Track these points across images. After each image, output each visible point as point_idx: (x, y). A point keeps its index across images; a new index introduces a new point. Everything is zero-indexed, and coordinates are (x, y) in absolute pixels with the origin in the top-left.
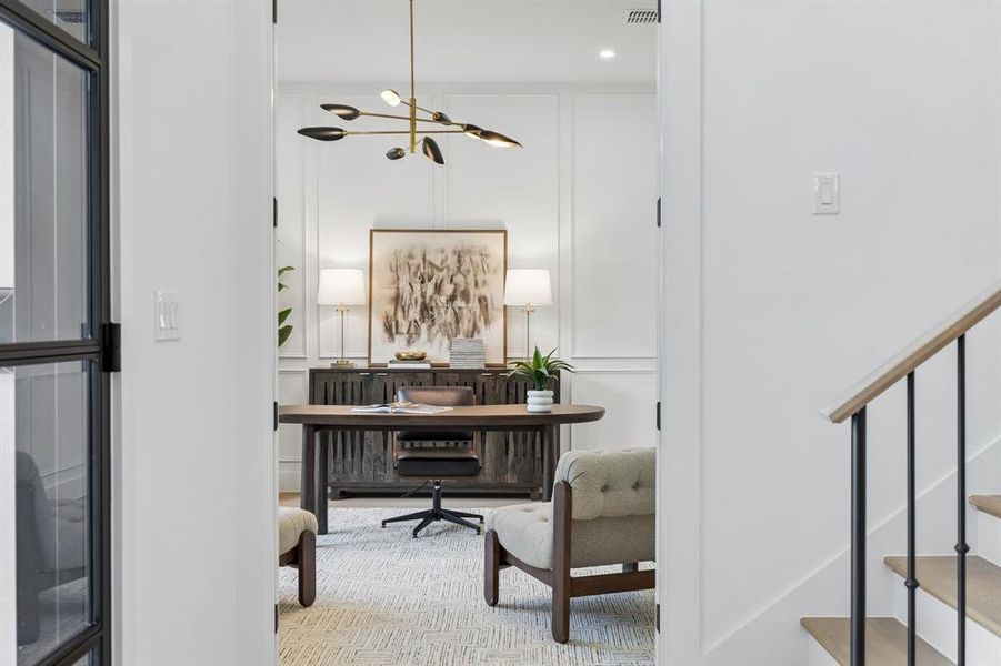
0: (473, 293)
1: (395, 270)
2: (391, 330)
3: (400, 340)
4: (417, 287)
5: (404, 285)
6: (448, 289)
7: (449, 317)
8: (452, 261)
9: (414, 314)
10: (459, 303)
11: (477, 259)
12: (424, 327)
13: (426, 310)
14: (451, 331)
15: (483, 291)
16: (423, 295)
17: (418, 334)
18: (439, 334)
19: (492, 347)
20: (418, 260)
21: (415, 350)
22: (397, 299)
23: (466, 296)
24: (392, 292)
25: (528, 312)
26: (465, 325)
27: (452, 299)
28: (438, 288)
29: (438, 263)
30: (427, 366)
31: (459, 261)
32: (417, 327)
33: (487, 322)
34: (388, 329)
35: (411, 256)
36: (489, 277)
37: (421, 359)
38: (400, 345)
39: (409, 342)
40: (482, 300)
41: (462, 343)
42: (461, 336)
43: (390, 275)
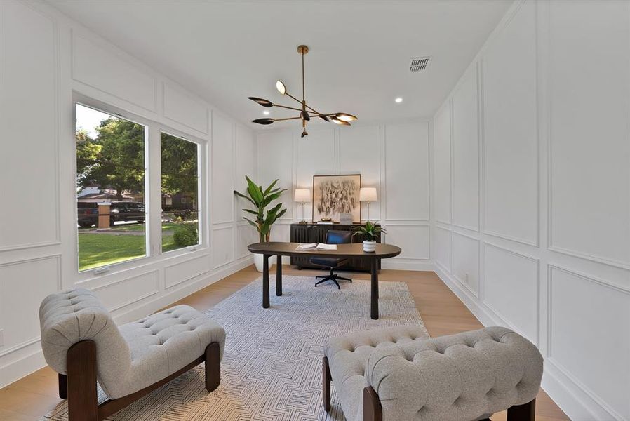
0: (349, 196)
1: (322, 189)
2: (320, 210)
3: (323, 214)
4: (329, 195)
5: (325, 195)
6: (340, 196)
7: (340, 205)
8: (341, 186)
9: (328, 204)
10: (344, 201)
11: (350, 185)
12: (331, 209)
13: (332, 203)
14: (341, 210)
15: (353, 196)
16: (331, 198)
17: (329, 211)
18: (337, 212)
19: (356, 216)
20: (330, 185)
21: (328, 217)
22: (322, 199)
23: (346, 198)
24: (321, 197)
25: (368, 203)
26: (346, 208)
27: (341, 199)
28: (336, 196)
29: (336, 187)
30: (331, 223)
31: (344, 186)
32: (329, 210)
33: (354, 207)
34: (319, 210)
35: (327, 185)
36: (355, 191)
37: (330, 221)
38: (323, 216)
39: (326, 215)
40: (352, 199)
41: (345, 215)
42: (344, 213)
43: (319, 191)
